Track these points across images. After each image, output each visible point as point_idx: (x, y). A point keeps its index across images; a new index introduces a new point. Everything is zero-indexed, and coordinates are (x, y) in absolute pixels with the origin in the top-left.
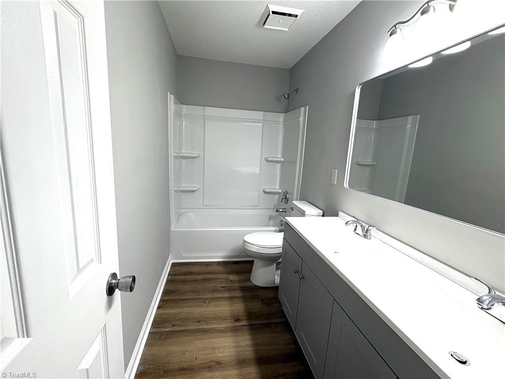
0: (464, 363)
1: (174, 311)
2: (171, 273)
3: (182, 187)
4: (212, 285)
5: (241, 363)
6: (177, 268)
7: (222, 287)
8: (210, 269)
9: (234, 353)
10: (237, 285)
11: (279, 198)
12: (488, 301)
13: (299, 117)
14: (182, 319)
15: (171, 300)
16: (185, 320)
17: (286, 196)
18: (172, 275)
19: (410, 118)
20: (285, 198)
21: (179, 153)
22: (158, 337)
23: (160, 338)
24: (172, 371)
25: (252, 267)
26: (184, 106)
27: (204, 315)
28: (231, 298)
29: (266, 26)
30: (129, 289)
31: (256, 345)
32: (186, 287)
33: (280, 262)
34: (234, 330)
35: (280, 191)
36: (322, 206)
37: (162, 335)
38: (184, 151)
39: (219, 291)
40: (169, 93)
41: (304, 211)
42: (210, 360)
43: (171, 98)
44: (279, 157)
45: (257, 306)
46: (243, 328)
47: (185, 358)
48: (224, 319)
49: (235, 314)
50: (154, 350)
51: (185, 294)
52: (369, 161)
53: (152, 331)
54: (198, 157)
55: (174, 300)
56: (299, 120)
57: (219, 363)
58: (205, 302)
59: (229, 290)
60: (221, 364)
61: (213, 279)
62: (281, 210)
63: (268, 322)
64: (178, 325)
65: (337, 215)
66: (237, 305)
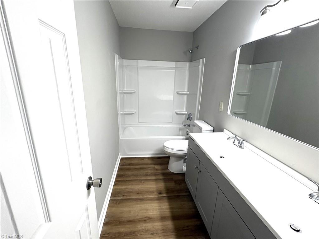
0: (298, 231)
1: (123, 187)
2: (121, 164)
3: (125, 111)
4: (145, 172)
5: (163, 218)
6: (124, 161)
7: (151, 173)
8: (143, 162)
9: (159, 213)
10: (160, 172)
11: (186, 117)
12: (316, 196)
13: (199, 66)
14: (128, 192)
15: (121, 180)
16: (129, 193)
17: (190, 116)
18: (121, 165)
19: (275, 63)
20: (190, 118)
21: (122, 90)
22: (115, 202)
23: (116, 203)
24: (124, 222)
25: (169, 160)
26: (125, 60)
27: (141, 190)
28: (156, 180)
29: (177, 7)
30: (99, 186)
31: (171, 208)
32: (129, 173)
33: (186, 159)
34: (159, 199)
35: (186, 113)
36: (213, 125)
37: (117, 201)
38: (126, 89)
39: (150, 175)
40: (115, 54)
41: (202, 128)
42: (145, 217)
43: (117, 57)
44: (186, 91)
45: (172, 185)
46: (164, 198)
47: (131, 215)
48: (153, 192)
49: (159, 190)
50: (113, 209)
51: (129, 177)
52: (245, 92)
53: (111, 199)
54: (135, 92)
55: (123, 180)
56: (199, 68)
57: (150, 218)
58: (141, 182)
59: (155, 175)
60: (151, 219)
61: (146, 168)
62: (187, 125)
63: (178, 195)
64: (126, 196)
65: (223, 131)
66: (160, 184)
